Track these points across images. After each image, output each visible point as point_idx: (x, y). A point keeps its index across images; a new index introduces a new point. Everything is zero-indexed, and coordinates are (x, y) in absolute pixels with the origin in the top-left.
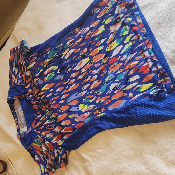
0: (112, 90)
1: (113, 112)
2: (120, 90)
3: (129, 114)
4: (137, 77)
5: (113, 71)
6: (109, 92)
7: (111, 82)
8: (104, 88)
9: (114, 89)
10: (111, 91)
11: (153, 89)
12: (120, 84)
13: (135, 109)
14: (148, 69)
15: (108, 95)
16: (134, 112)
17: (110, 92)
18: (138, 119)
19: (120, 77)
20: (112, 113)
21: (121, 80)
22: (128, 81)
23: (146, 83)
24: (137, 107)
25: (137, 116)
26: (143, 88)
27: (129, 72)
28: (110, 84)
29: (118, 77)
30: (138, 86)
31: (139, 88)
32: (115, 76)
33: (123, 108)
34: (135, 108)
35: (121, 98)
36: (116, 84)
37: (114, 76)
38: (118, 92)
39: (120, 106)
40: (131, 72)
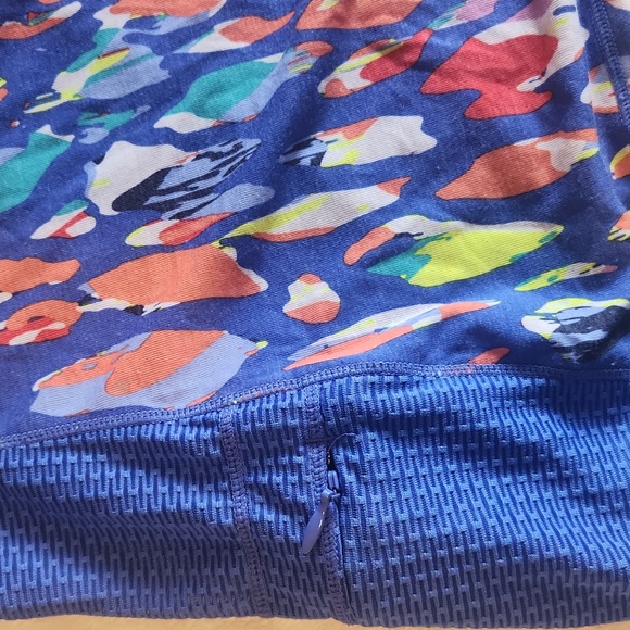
0: (106, 210)
1: (85, 447)
2: (197, 226)
3: (272, 497)
4: (404, 134)
5: (147, 21)
6: (69, 222)
7: (115, 119)
8: (18, 165)
9: (138, 202)
10: (92, 210)
11: (541, 281)
12: (207, 165)
13: (352, 466)
14: (529, 84)
15: (57, 248)
16: (342, 489)
17: (89, 224)
18: (378, 576)
19: (218, 89)
20: (73, 447)
21: (226, 130)
22: (306, 157)
23: (478, 213)
24: (374, 447)
25: (371, 549)
26: (449, 259)
27: (327, 65)
28: (93, 136)
29: (195, 91)
30: (397, 226)
31: (404, 245)
32: (164, 75)
33: (207, 424)
34: (351, 445)
35: (207, 314)
36: (167, 155)
37: (152, 70)
38: (170, 238)
39: (178, 395)
40: (350, 75)
